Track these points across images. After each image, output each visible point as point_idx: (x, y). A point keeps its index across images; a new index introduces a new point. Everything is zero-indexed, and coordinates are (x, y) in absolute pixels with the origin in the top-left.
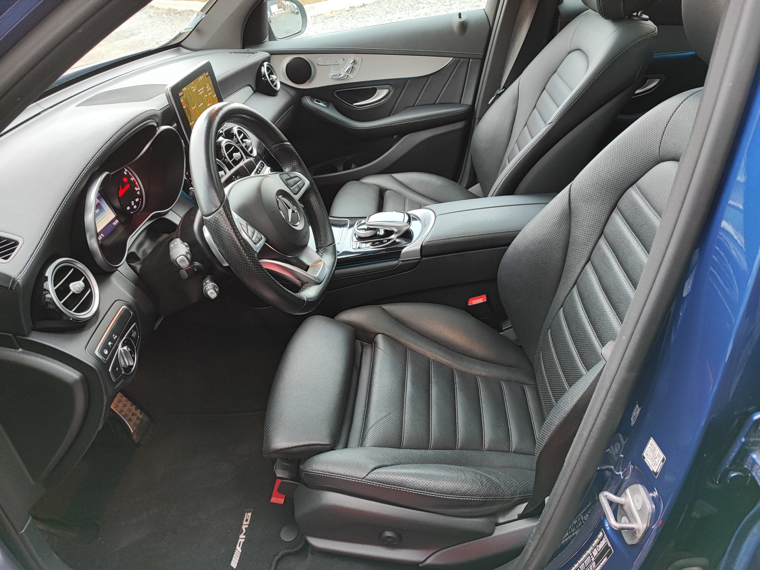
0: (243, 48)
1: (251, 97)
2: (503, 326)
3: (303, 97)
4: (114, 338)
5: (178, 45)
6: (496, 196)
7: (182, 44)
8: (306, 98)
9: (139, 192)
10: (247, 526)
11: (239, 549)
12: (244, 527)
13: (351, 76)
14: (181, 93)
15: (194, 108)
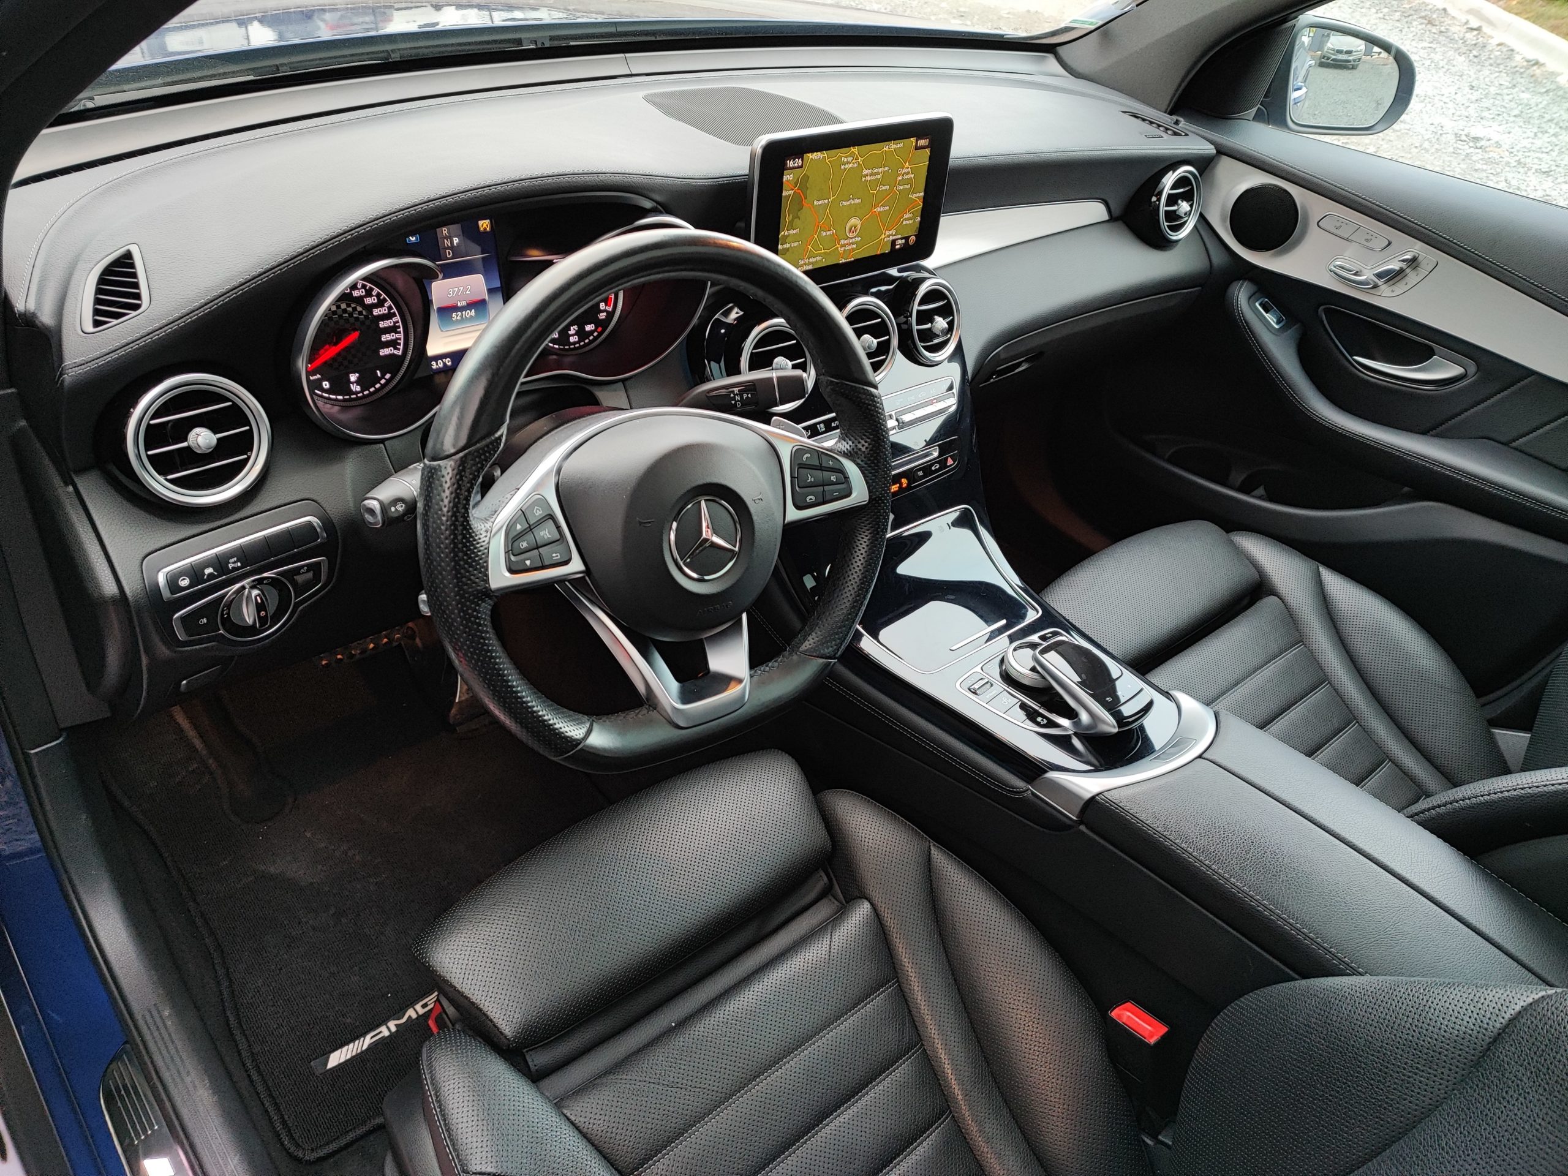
0: (1171, 113)
1: (1098, 226)
2: (1164, 1132)
3: (1239, 279)
4: (230, 566)
5: (1050, 49)
6: (1419, 823)
7: (1060, 50)
8: (1242, 285)
9: (605, 314)
10: (414, 1016)
11: (367, 1041)
12: (411, 1013)
13: (1385, 289)
14: (799, 162)
15: (820, 202)
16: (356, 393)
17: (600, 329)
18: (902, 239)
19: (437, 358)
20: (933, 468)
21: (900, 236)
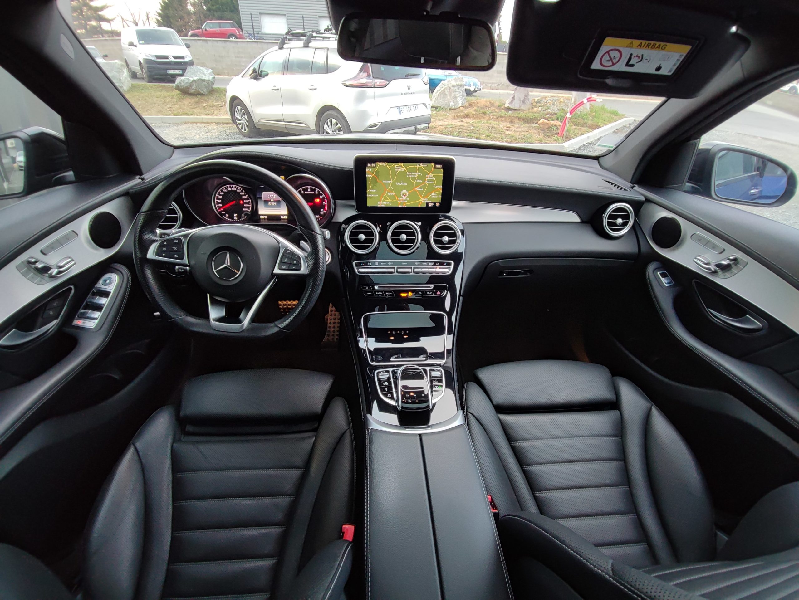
1: (574, 223)
3: (652, 260)
7: (600, 159)
8: (654, 264)
13: (720, 274)
14: (373, 165)
15: (386, 182)
16: (235, 220)
17: (321, 218)
18: (432, 203)
19: (262, 215)
20: (428, 293)
21: (430, 202)
